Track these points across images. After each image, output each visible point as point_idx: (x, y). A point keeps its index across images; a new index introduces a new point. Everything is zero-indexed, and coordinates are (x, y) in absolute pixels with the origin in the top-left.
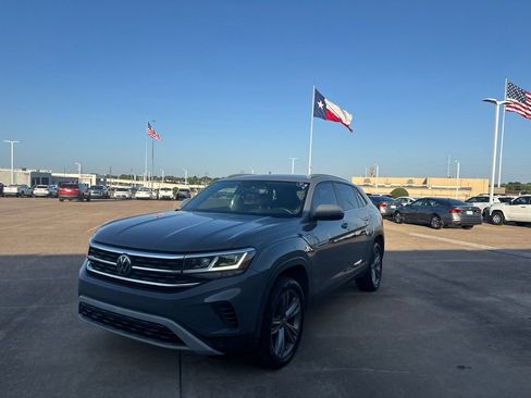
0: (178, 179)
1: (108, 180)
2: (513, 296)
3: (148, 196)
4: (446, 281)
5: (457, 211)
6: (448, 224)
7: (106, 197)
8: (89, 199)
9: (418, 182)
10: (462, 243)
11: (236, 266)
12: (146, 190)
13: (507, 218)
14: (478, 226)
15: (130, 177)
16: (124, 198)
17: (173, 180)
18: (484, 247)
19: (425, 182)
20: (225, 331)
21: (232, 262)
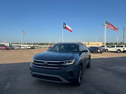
0: (30, 44)
1: (12, 44)
2: (118, 67)
3: (24, 48)
4: (103, 65)
5: (99, 49)
6: (97, 52)
7: (13, 49)
8: (9, 49)
9: (87, 43)
10: (102, 56)
11: (72, 63)
12: (23, 47)
13: (109, 51)
14: (104, 53)
15: (18, 44)
16: (18, 49)
17: (29, 44)
18: (107, 57)
19: (89, 43)
20: (71, 78)
21: (71, 62)
